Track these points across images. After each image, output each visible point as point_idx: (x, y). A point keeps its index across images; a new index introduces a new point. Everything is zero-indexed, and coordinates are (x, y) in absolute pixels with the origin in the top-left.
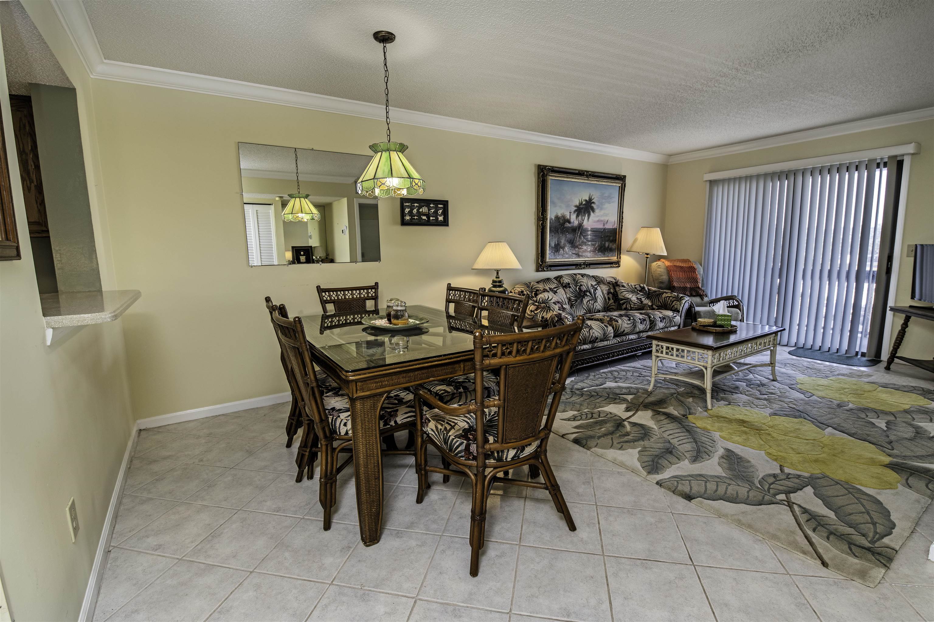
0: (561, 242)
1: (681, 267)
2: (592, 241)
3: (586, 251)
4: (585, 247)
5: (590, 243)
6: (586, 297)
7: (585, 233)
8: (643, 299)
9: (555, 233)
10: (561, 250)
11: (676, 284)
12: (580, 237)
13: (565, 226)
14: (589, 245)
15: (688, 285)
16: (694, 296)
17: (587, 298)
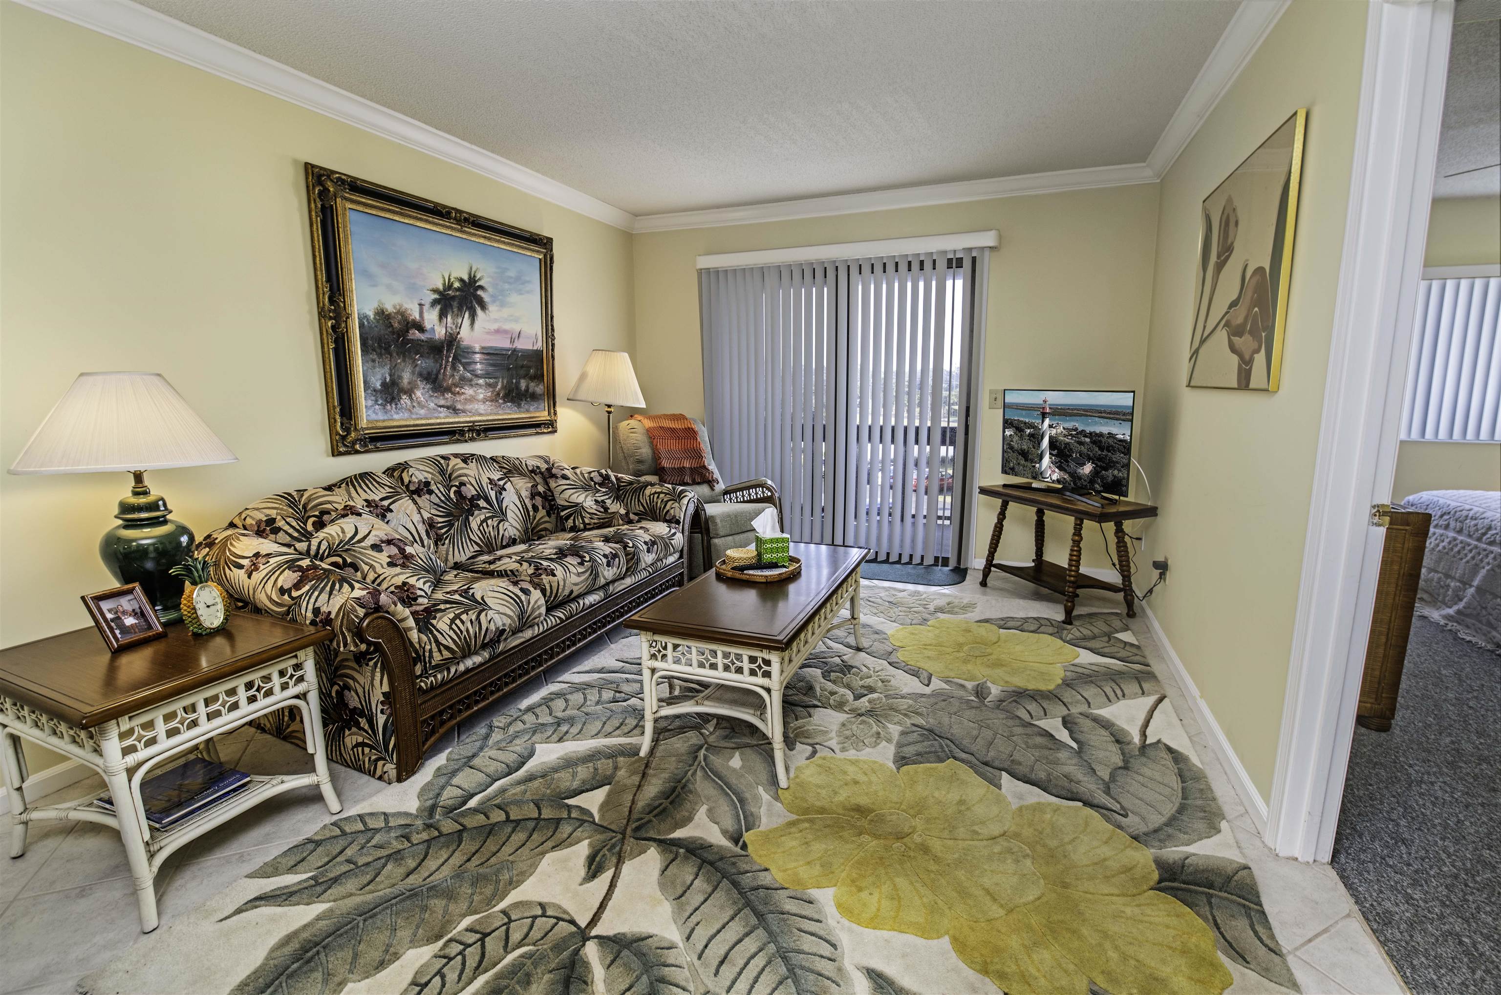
0: (400, 377)
1: (673, 430)
3: (472, 399)
4: (469, 391)
5: (481, 381)
6: (476, 512)
7: (466, 358)
8: (609, 502)
9: (380, 355)
10: (405, 400)
11: (666, 464)
12: (454, 368)
13: (410, 337)
14: (480, 386)
15: (687, 464)
16: (699, 484)
17: (478, 515)
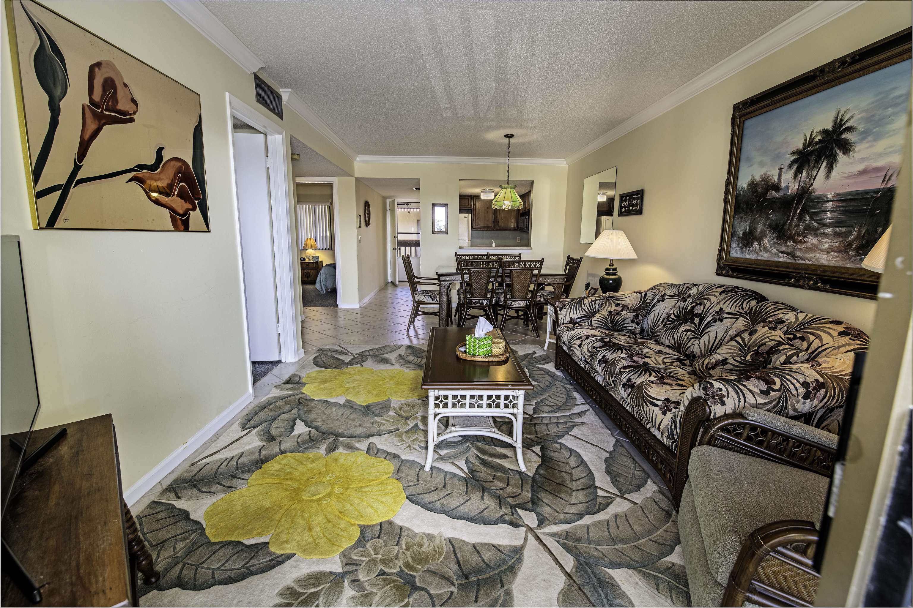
0: (756, 228)
2: (838, 223)
3: (815, 248)
4: (812, 240)
5: (829, 230)
6: (689, 323)
7: (815, 208)
10: (756, 245)
12: (801, 218)
13: (768, 196)
14: (826, 235)
17: (688, 326)
